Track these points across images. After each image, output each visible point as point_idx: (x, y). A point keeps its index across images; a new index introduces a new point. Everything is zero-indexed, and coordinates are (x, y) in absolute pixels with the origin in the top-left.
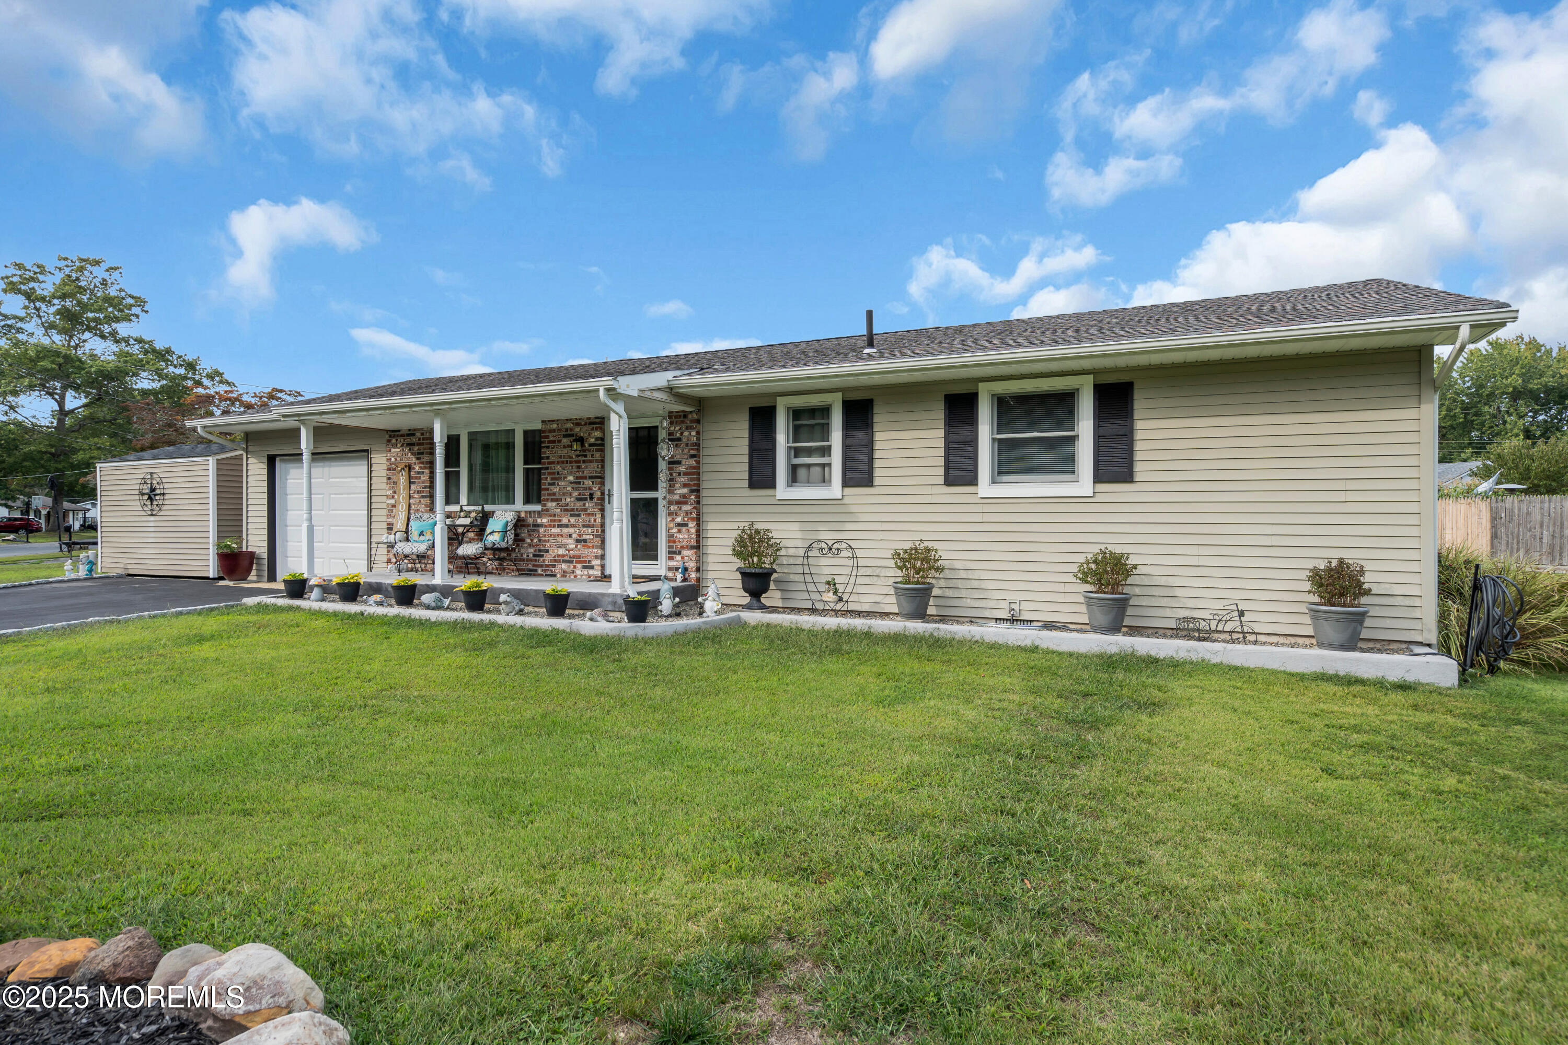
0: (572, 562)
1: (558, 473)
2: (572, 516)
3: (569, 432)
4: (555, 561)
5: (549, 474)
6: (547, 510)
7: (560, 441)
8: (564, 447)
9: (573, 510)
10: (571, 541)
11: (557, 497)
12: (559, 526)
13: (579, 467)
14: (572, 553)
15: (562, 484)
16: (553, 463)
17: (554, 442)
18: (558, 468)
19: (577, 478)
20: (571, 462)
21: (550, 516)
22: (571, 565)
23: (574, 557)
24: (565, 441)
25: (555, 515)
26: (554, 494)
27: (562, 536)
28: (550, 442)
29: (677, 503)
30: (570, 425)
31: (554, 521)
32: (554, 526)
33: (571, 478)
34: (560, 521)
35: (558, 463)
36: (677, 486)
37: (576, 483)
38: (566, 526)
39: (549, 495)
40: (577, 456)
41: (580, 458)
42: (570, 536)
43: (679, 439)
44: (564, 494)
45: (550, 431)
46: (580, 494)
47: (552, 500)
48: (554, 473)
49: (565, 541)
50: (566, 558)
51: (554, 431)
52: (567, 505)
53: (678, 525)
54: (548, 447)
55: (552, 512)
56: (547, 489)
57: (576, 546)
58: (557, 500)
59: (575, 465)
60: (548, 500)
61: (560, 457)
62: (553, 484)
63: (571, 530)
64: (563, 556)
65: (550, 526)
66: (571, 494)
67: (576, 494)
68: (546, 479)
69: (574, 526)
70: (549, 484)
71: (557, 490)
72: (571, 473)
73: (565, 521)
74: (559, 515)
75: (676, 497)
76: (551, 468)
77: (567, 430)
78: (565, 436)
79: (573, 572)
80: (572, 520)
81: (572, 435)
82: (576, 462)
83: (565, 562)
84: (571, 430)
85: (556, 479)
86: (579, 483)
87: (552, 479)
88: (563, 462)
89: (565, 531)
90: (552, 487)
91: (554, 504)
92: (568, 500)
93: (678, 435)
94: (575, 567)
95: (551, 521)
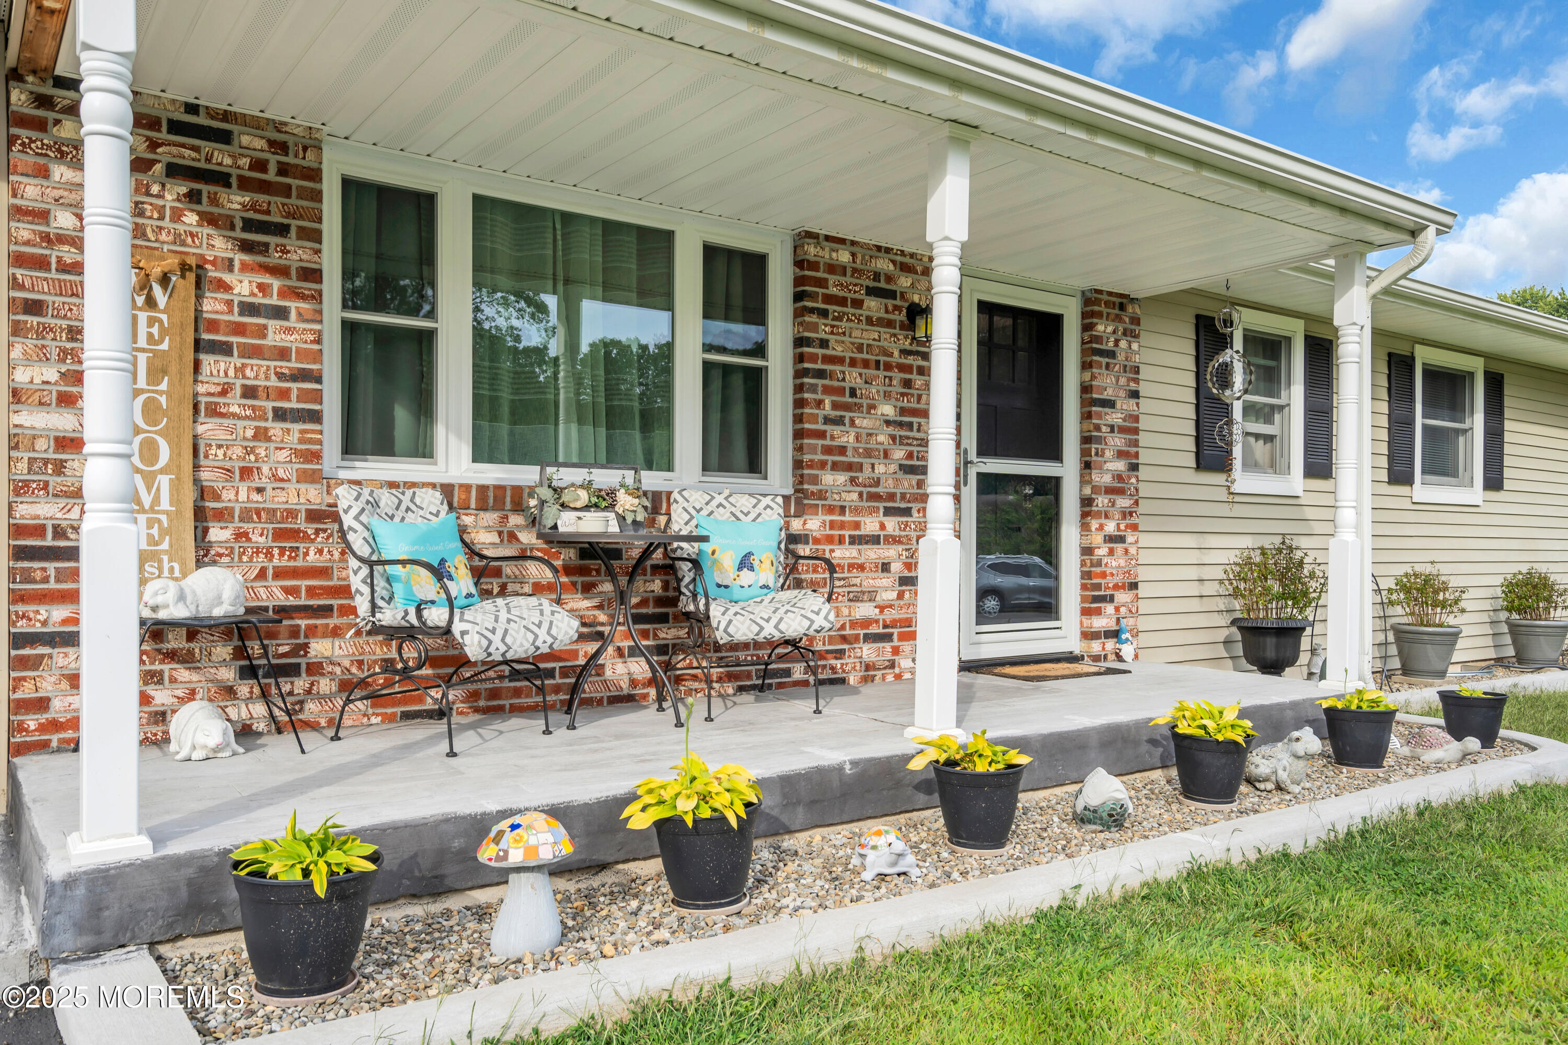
0: (887, 638)
1: (853, 393)
2: (888, 512)
3: (883, 285)
4: (844, 639)
5: (827, 390)
6: (821, 495)
7: (858, 304)
8: (869, 321)
9: (891, 497)
10: (885, 581)
11: (850, 458)
12: (854, 540)
13: (907, 384)
14: (890, 615)
15: (864, 422)
16: (839, 360)
17: (842, 302)
18: (853, 377)
19: (903, 411)
20: (888, 367)
21: (830, 510)
22: (888, 646)
23: (894, 624)
24: (873, 306)
25: (843, 509)
26: (842, 450)
27: (861, 567)
28: (829, 299)
29: (1109, 491)
30: (884, 265)
31: (842, 525)
32: (841, 541)
33: (888, 410)
34: (857, 525)
35: (853, 363)
36: (1108, 454)
37: (901, 425)
38: (874, 540)
39: (828, 450)
40: (904, 352)
41: (910, 360)
42: (886, 567)
43: (1111, 354)
44: (868, 453)
45: (832, 268)
46: (910, 456)
47: (835, 467)
48: (840, 391)
49: (868, 581)
50: (874, 629)
51: (843, 270)
52: (877, 483)
53: (1110, 539)
54: (824, 314)
55: (833, 500)
56: (822, 435)
57: (900, 596)
58: (849, 467)
59: (897, 376)
60: (823, 465)
61: (860, 348)
62: (839, 421)
63: (890, 552)
64: (866, 623)
65: (830, 539)
66: (886, 455)
67: (899, 454)
68: (819, 403)
69: (894, 540)
70: (827, 420)
71: (848, 439)
72: (887, 395)
73: (870, 525)
74: (856, 511)
75: (1107, 479)
76: (831, 376)
77: (877, 276)
78: (871, 292)
79: (892, 665)
80: (892, 524)
81: (891, 294)
82: (903, 368)
83: (868, 638)
84: (889, 279)
85: (847, 407)
86: (910, 426)
87: (835, 406)
88: (866, 364)
89: (872, 554)
90: (836, 430)
91: (842, 478)
92: (880, 469)
93: (1111, 344)
94: (896, 651)
95: (832, 525)
